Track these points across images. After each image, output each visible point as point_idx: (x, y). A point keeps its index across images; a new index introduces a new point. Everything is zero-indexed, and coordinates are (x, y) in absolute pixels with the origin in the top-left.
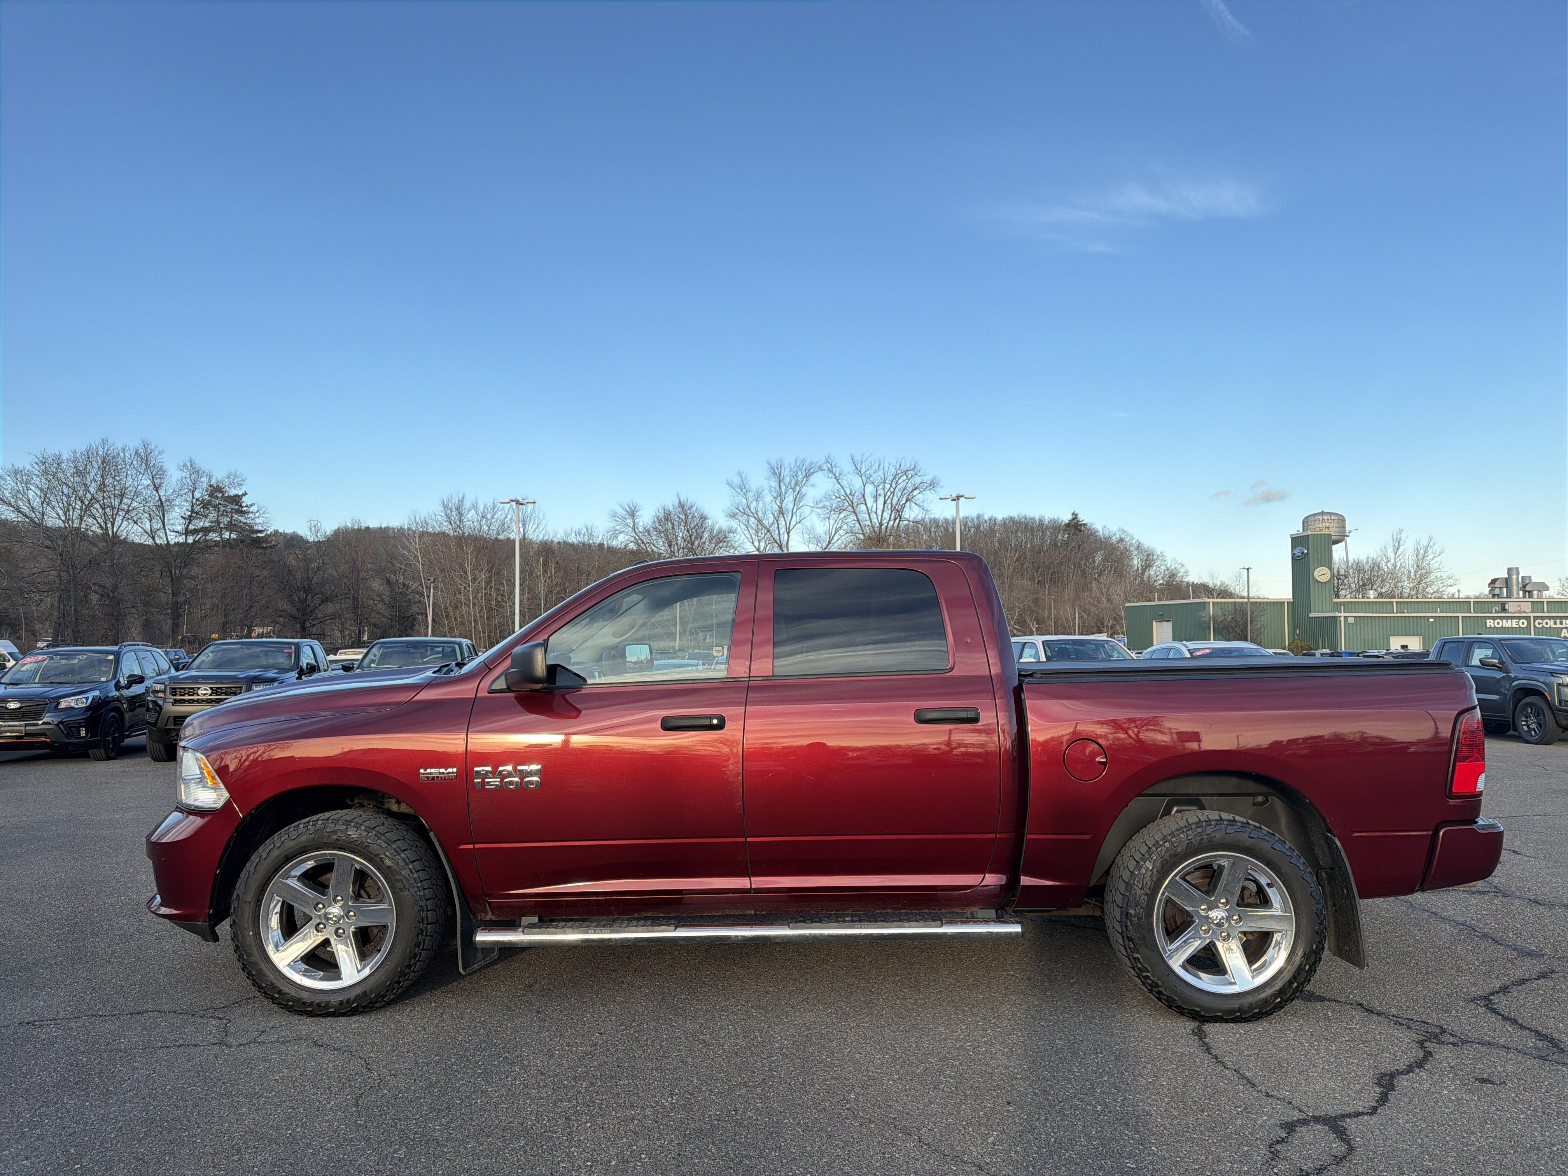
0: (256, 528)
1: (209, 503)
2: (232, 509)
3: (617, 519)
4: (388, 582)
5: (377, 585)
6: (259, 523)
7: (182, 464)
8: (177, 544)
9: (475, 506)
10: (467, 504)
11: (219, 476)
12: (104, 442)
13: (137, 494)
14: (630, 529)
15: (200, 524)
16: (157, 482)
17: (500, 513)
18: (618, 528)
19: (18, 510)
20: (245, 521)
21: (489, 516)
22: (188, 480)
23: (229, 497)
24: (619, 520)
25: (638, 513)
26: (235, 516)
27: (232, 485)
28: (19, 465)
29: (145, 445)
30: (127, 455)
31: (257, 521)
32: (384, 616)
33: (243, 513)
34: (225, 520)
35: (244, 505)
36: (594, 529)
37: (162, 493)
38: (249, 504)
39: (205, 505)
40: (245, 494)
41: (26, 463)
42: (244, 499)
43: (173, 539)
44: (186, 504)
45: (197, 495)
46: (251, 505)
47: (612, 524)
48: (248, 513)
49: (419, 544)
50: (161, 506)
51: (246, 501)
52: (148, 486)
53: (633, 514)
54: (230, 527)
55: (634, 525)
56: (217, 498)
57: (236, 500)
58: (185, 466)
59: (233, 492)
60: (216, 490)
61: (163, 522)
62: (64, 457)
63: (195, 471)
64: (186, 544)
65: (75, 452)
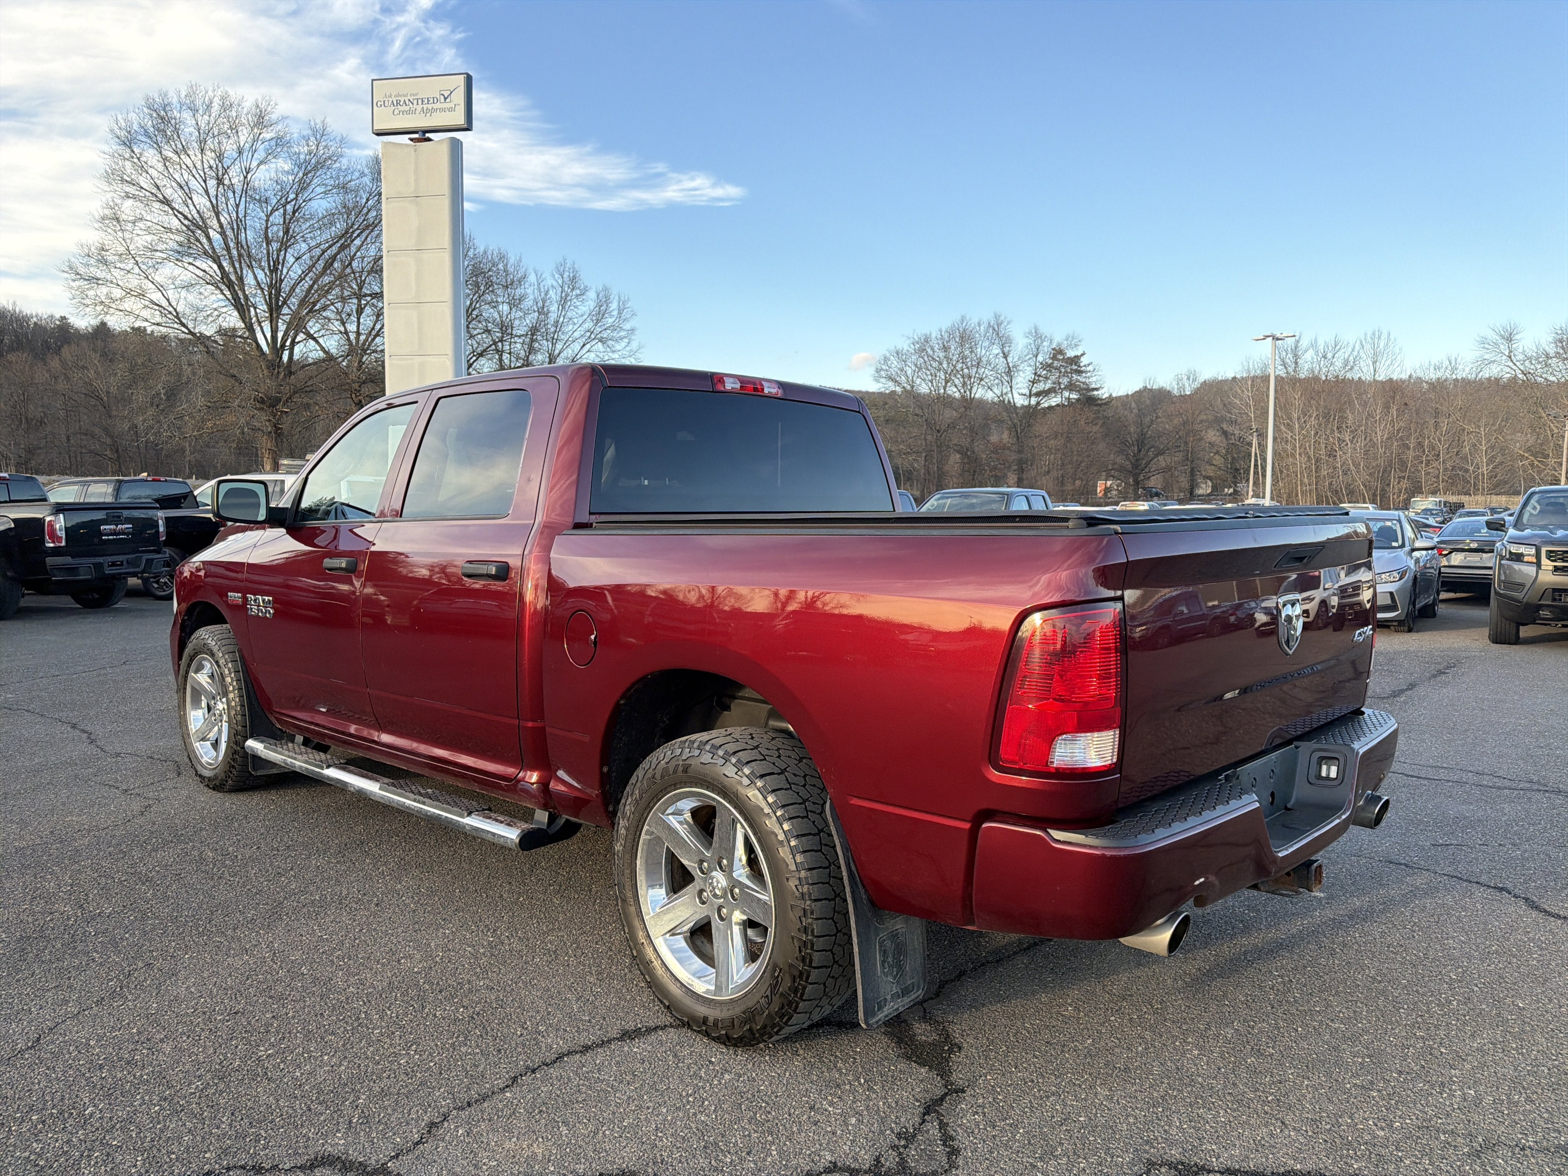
0: (1093, 386)
1: (1050, 366)
2: (1071, 369)
3: (1487, 346)
4: (1225, 433)
5: (1212, 436)
6: (1093, 381)
7: (1028, 331)
8: (1023, 406)
9: (1314, 345)
10: (1304, 343)
11: (1058, 338)
12: (963, 319)
13: (989, 363)
14: (1504, 357)
15: (1041, 386)
16: (1006, 350)
17: (1342, 351)
18: (1487, 356)
19: (899, 384)
20: (1084, 380)
21: (1329, 355)
22: (1033, 346)
23: (1069, 358)
24: (1490, 347)
25: (1517, 337)
26: (1075, 377)
27: (1070, 346)
28: (899, 347)
29: (997, 317)
30: (982, 328)
31: (1094, 379)
32: (1220, 468)
33: (1079, 372)
34: (1065, 381)
35: (1082, 364)
36: (1459, 360)
37: (1010, 359)
38: (1087, 363)
39: (1048, 367)
40: (1083, 355)
41: (905, 345)
42: (1082, 359)
43: (1020, 401)
44: (1029, 368)
45: (1040, 358)
46: (1089, 365)
47: (1478, 354)
48: (1086, 372)
49: (1252, 391)
50: (1009, 372)
51: (1084, 361)
52: (997, 354)
53: (1509, 339)
54: (1071, 387)
55: (1511, 352)
56: (1059, 360)
57: (1075, 360)
58: (1030, 333)
59: (1071, 353)
60: (1058, 352)
61: (1011, 387)
62: (934, 336)
63: (1037, 336)
64: (1029, 406)
65: (941, 331)
